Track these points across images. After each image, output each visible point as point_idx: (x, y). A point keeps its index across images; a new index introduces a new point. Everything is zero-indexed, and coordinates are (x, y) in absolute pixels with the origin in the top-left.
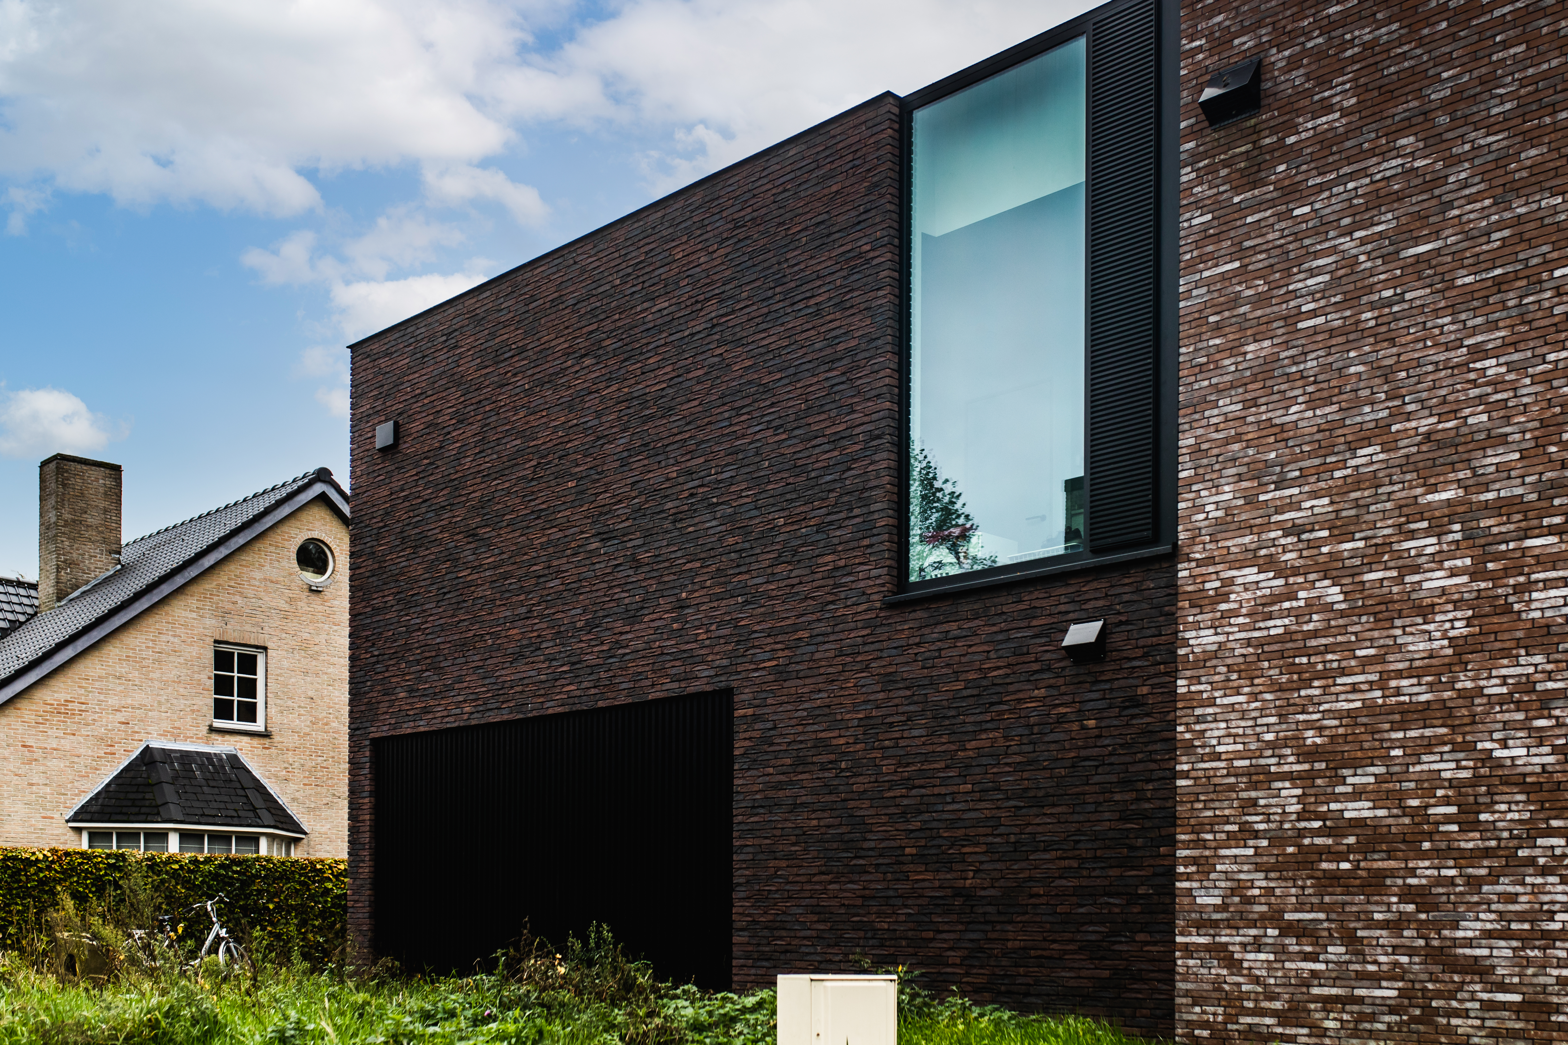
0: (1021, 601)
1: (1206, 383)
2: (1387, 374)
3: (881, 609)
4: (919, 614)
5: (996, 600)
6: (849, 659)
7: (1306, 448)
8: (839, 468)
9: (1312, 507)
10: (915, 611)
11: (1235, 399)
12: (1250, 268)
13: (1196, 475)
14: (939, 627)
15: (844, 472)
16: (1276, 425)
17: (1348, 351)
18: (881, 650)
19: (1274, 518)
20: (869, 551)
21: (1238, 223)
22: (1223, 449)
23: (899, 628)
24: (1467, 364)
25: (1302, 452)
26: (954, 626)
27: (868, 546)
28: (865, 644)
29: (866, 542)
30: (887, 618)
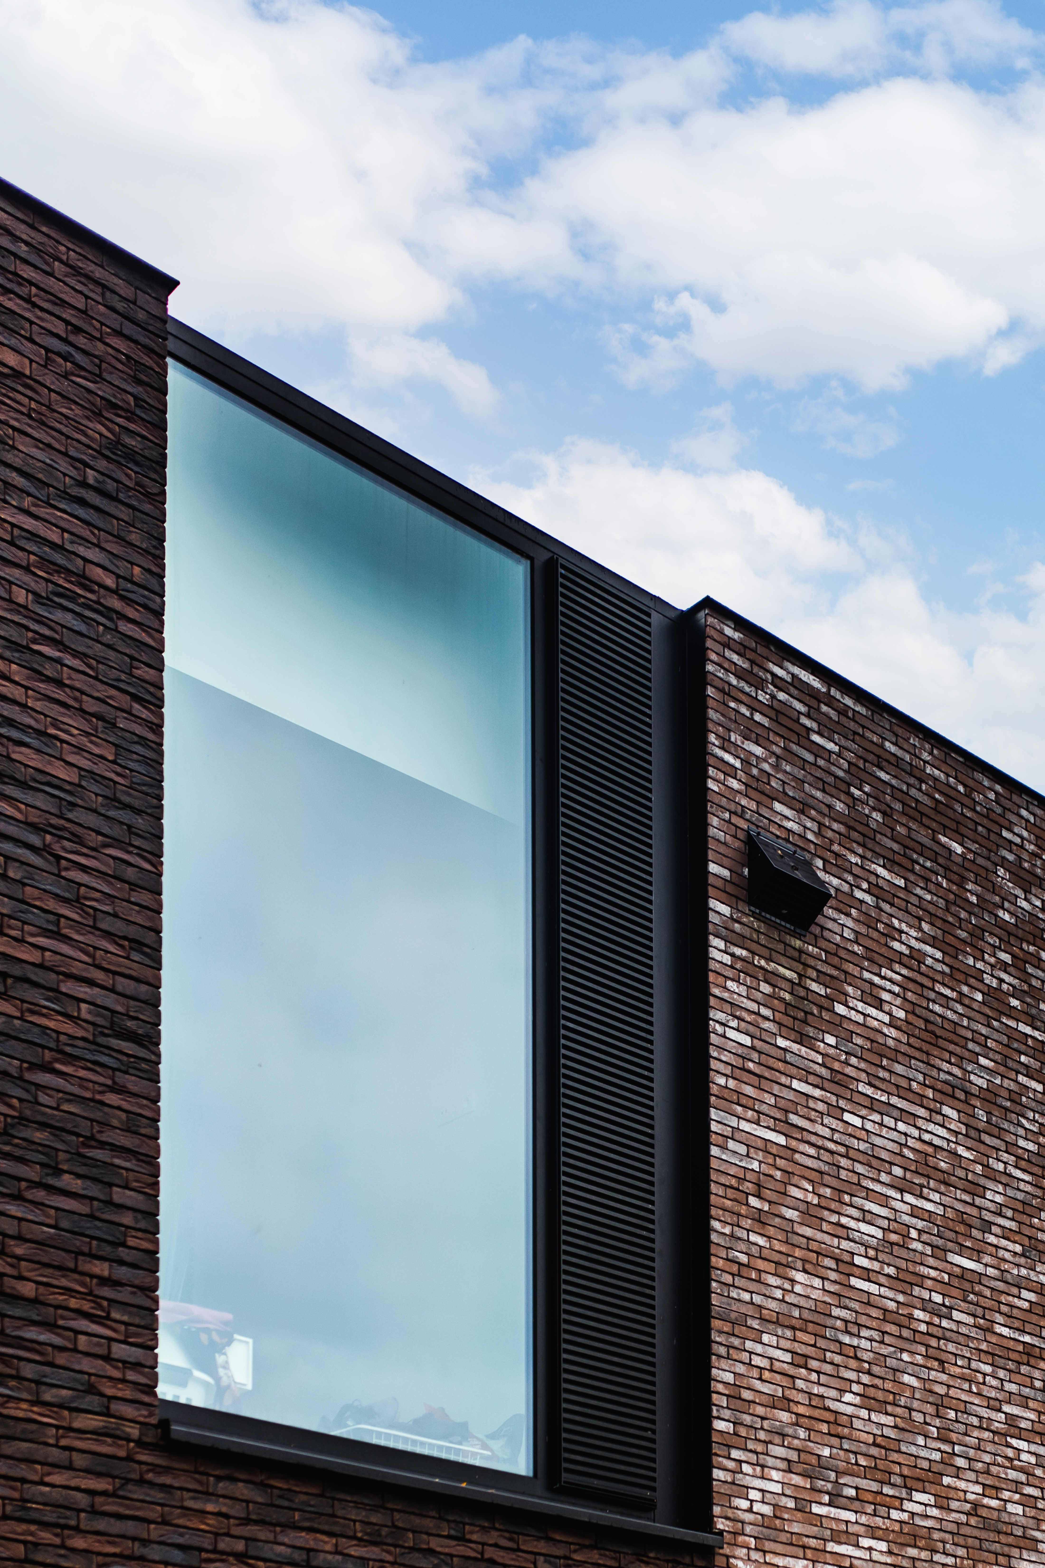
0: (462, 1539)
1: (746, 1296)
2: (940, 1404)
3: (139, 1443)
4: (242, 1490)
5: (417, 1521)
6: (46, 1536)
7: (862, 1461)
8: (30, 1055)
9: (870, 1549)
10: (235, 1480)
11: (784, 1344)
12: (797, 1156)
13: (736, 1434)
14: (293, 1534)
15: (34, 1067)
16: (828, 1409)
17: (902, 1350)
18: (145, 1542)
19: (831, 1547)
20: (106, 1292)
21: (783, 1079)
22: (769, 1412)
23: (189, 1504)
24: (1005, 1435)
25: (857, 1464)
26: (328, 1544)
27: (104, 1281)
28: (94, 1512)
29: (102, 1269)
30: (153, 1468)
